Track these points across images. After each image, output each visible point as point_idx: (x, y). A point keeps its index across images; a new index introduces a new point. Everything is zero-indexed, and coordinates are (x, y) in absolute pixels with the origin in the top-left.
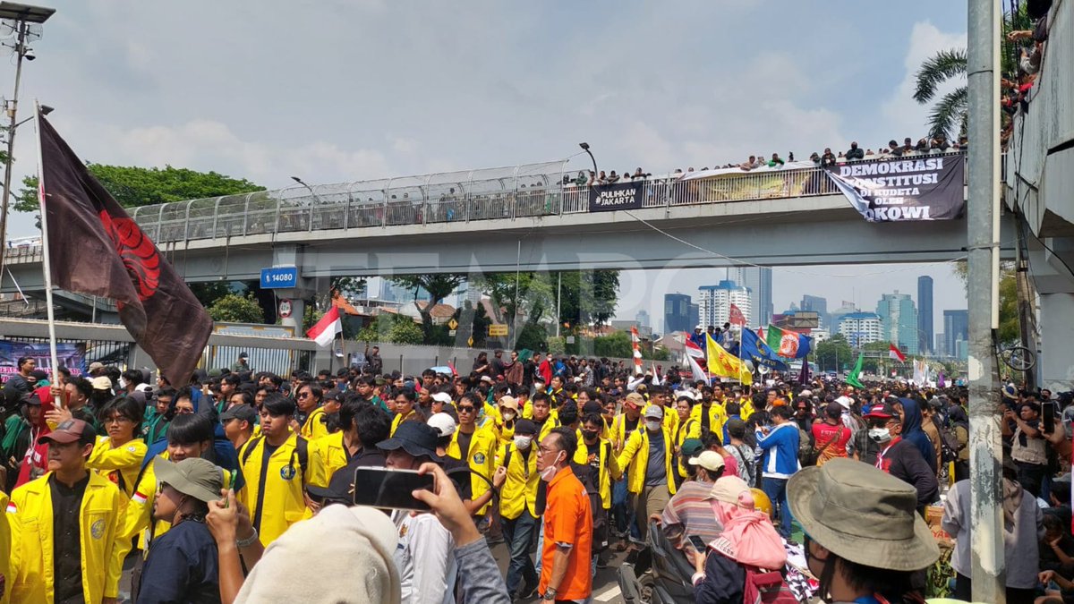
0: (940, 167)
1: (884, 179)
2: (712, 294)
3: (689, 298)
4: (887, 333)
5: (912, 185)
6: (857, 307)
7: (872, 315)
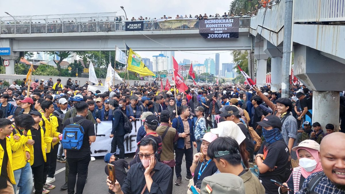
0: (233, 22)
1: (217, 24)
2: (157, 58)
3: (149, 59)
4: (207, 70)
5: (225, 27)
6: (199, 62)
7: (203, 65)
